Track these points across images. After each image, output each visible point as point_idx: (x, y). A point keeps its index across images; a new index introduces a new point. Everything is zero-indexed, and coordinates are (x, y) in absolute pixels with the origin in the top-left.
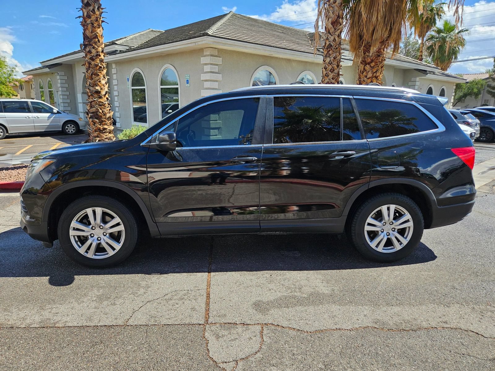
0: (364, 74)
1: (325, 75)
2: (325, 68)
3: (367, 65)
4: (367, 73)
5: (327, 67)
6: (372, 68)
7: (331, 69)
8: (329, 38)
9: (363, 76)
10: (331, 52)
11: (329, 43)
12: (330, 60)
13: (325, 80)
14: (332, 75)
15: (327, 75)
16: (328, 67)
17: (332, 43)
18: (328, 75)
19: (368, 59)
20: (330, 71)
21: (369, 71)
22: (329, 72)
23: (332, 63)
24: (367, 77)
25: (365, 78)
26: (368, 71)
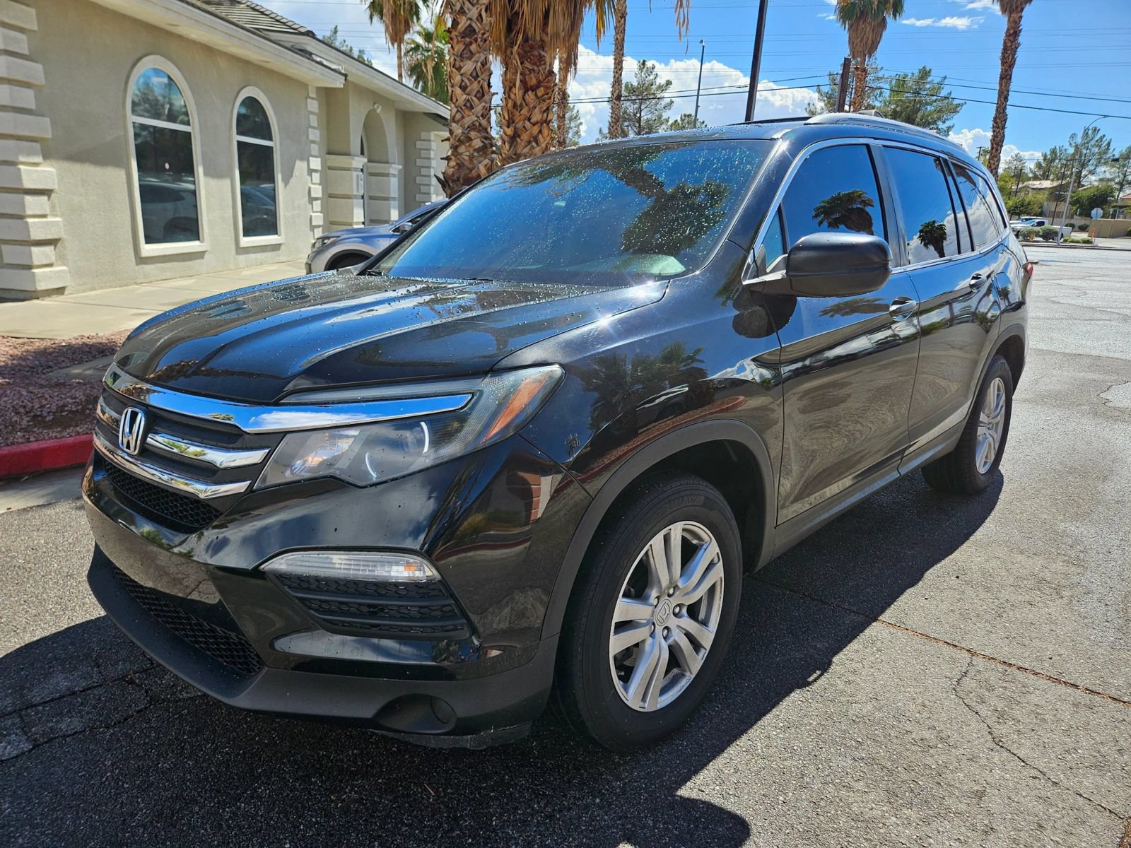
0: (524, 111)
1: (464, 105)
2: (460, 87)
3: (530, 92)
4: (531, 110)
5: (468, 84)
6: (540, 99)
7: (478, 91)
8: (467, 11)
9: (522, 117)
10: (473, 47)
11: (469, 22)
12: (475, 68)
13: (463, 117)
14: (480, 107)
15: (468, 104)
16: (471, 84)
17: (474, 25)
18: (471, 105)
19: (531, 78)
20: (475, 96)
21: (535, 107)
22: (474, 98)
23: (477, 76)
24: (532, 121)
25: (527, 123)
26: (531, 106)
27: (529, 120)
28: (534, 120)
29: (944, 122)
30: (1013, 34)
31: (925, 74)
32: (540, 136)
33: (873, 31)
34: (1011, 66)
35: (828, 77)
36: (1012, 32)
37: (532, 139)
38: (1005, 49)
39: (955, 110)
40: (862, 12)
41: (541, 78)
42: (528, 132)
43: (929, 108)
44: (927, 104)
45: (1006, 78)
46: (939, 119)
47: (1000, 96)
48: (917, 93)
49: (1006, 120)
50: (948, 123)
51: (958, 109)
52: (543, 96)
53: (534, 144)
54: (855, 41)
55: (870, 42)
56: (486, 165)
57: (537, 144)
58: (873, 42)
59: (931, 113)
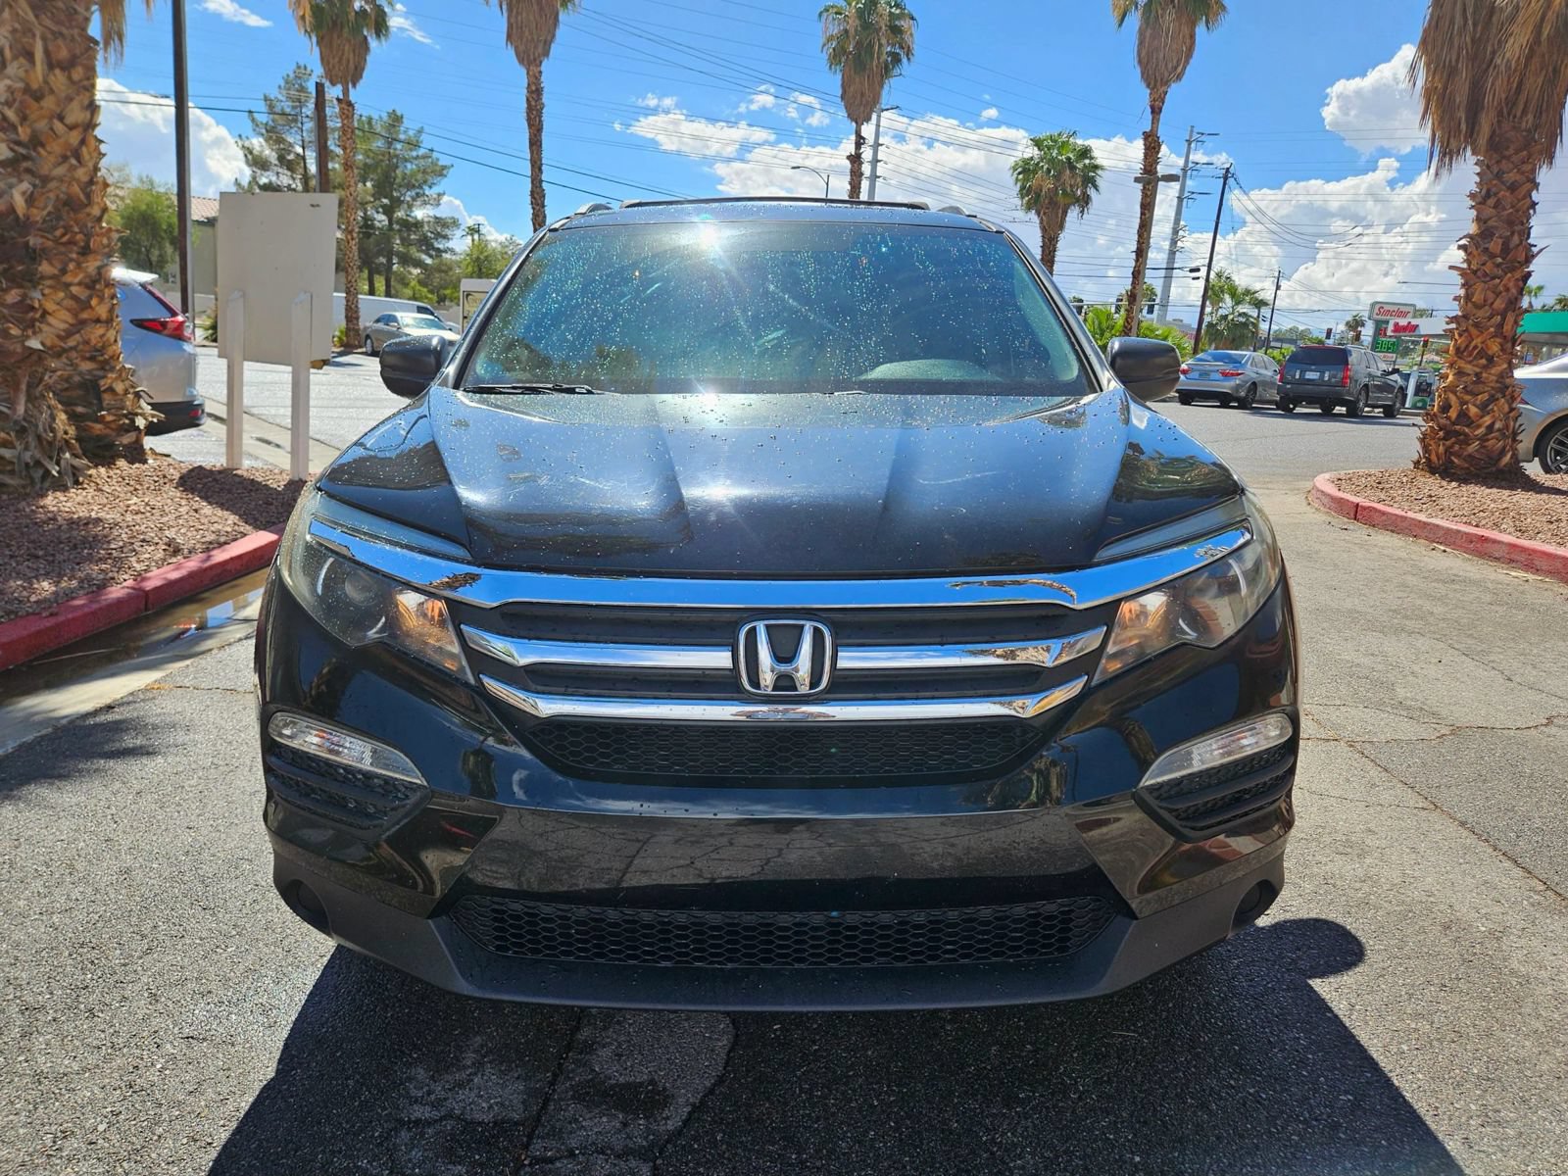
0: (49, 103)
3: (57, 72)
4: (62, 102)
6: (78, 85)
9: (45, 113)
19: (58, 48)
21: (71, 99)
24: (66, 121)
25: (58, 126)
26: (63, 95)
27: (61, 118)
28: (70, 119)
29: (430, 187)
30: (535, 93)
31: (396, 119)
32: (84, 149)
33: (354, 51)
34: (540, 130)
35: (263, 102)
36: (534, 88)
37: (69, 153)
38: (530, 109)
39: (441, 172)
40: (335, 23)
41: (78, 52)
42: (62, 140)
43: (409, 166)
44: (406, 160)
45: (535, 144)
46: (425, 182)
47: (533, 166)
48: (391, 141)
49: (544, 196)
50: (435, 190)
51: (445, 172)
52: (81, 81)
53: (73, 161)
54: (331, 61)
55: (352, 66)
56: (24, 193)
57: (79, 162)
58: (356, 68)
59: (413, 174)
